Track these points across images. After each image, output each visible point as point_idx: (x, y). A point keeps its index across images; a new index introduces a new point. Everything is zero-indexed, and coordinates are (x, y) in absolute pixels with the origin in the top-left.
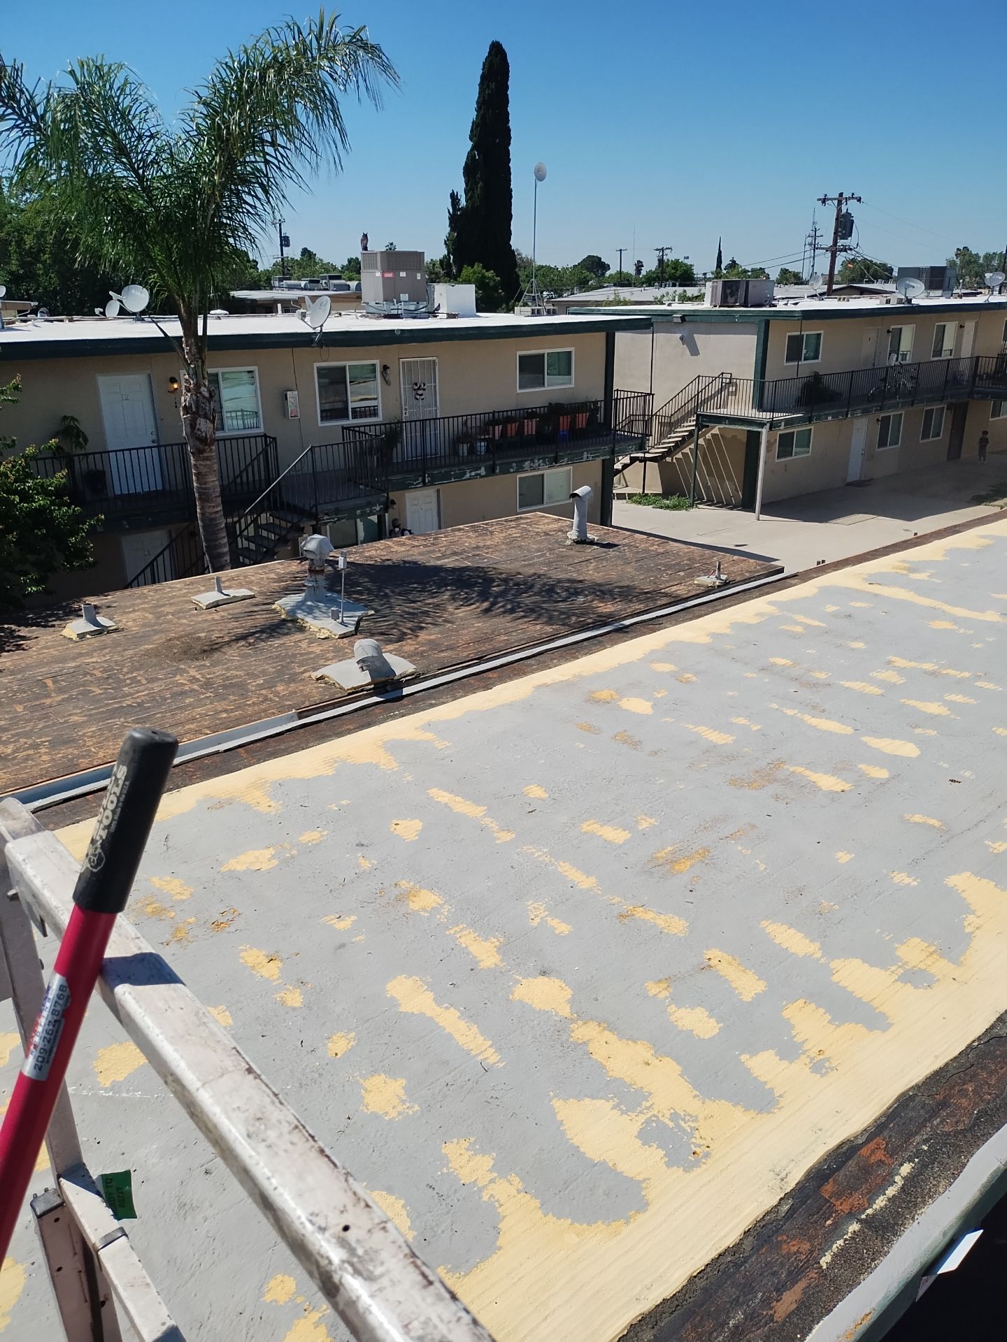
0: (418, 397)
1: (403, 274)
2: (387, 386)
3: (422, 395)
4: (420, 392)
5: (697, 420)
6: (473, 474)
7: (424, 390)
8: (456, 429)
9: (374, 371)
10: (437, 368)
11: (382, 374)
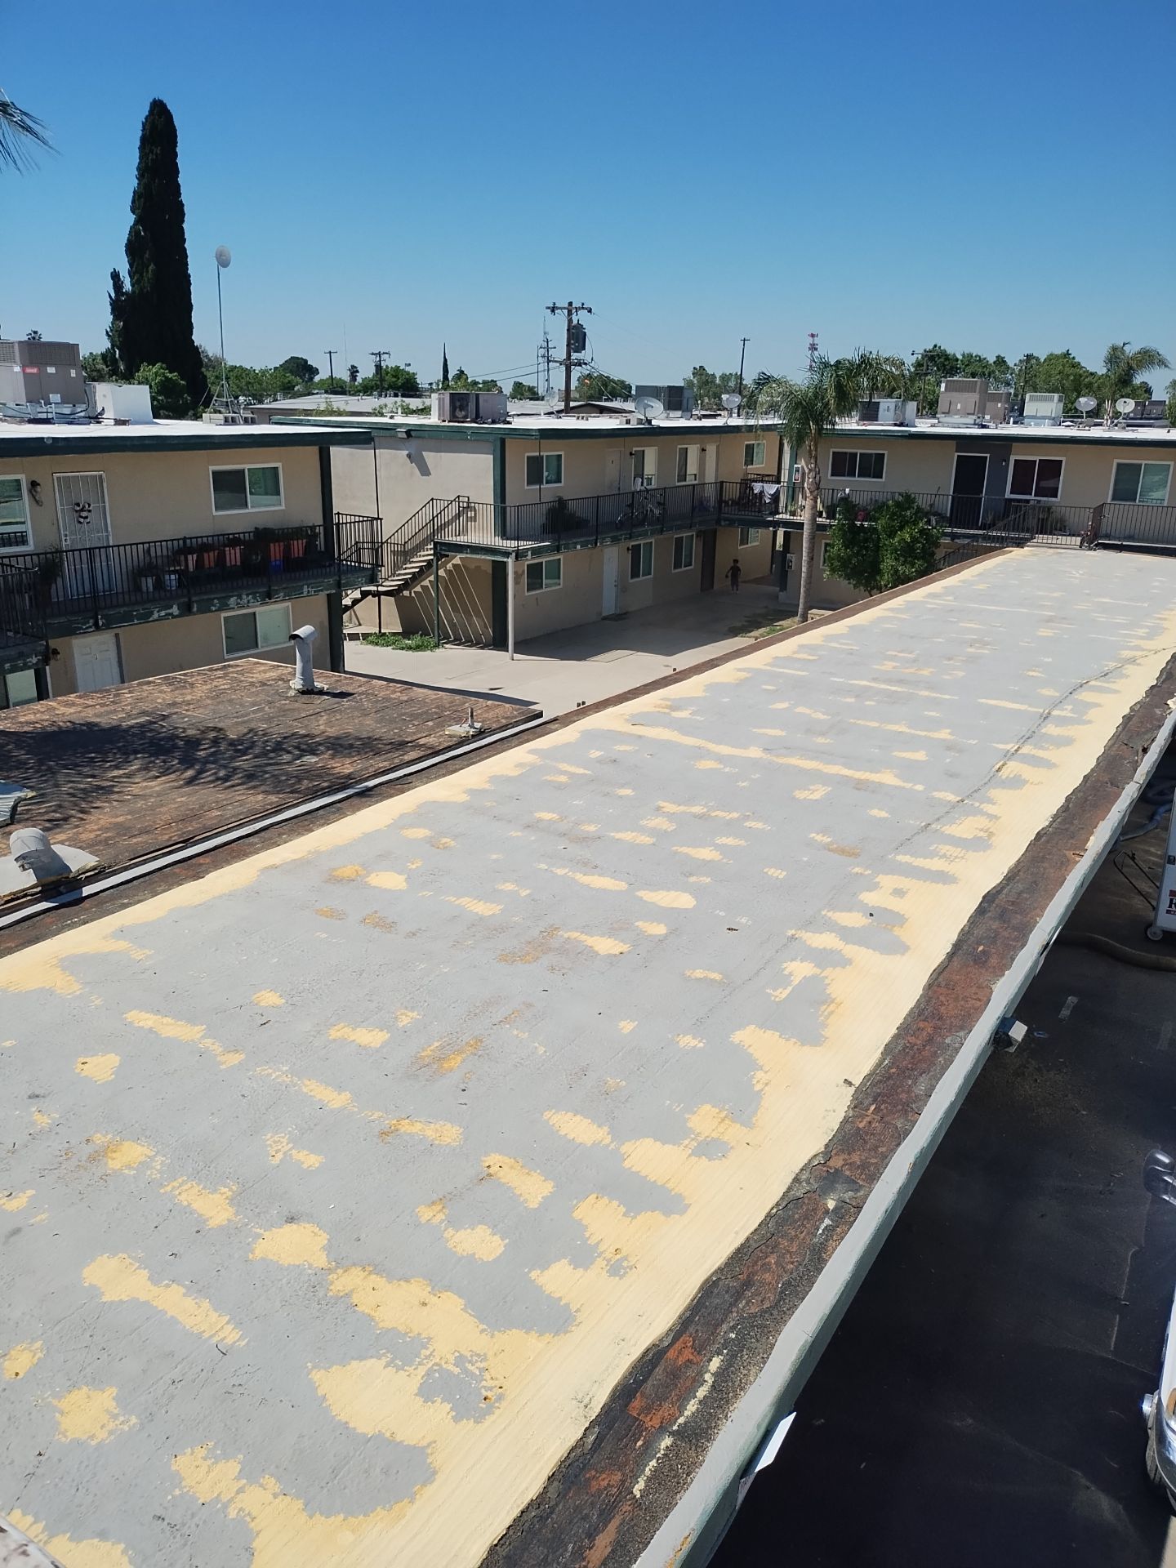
0: (82, 520)
1: (51, 370)
2: (38, 508)
3: (86, 517)
4: (84, 514)
5: (435, 548)
6: (163, 613)
7: (90, 511)
8: (135, 558)
9: (19, 489)
10: (105, 485)
11: (30, 491)
